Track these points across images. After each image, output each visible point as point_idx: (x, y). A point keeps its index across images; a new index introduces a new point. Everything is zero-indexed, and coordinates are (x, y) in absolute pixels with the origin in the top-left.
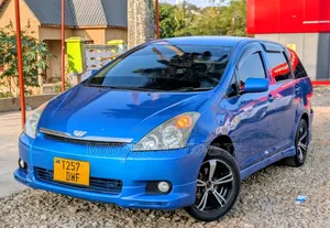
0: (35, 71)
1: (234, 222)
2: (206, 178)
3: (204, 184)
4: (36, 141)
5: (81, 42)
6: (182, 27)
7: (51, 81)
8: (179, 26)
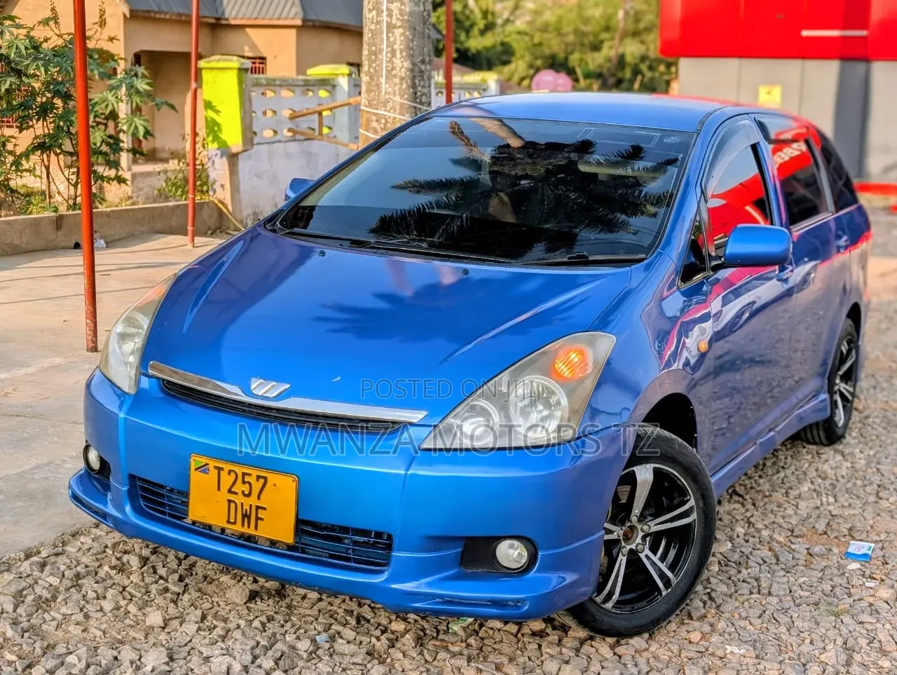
0: (114, 143)
1: (695, 636)
2: (621, 512)
3: (618, 532)
4: (139, 400)
5: (240, 70)
6: (489, 27)
7: (152, 156)
8: (481, 24)
